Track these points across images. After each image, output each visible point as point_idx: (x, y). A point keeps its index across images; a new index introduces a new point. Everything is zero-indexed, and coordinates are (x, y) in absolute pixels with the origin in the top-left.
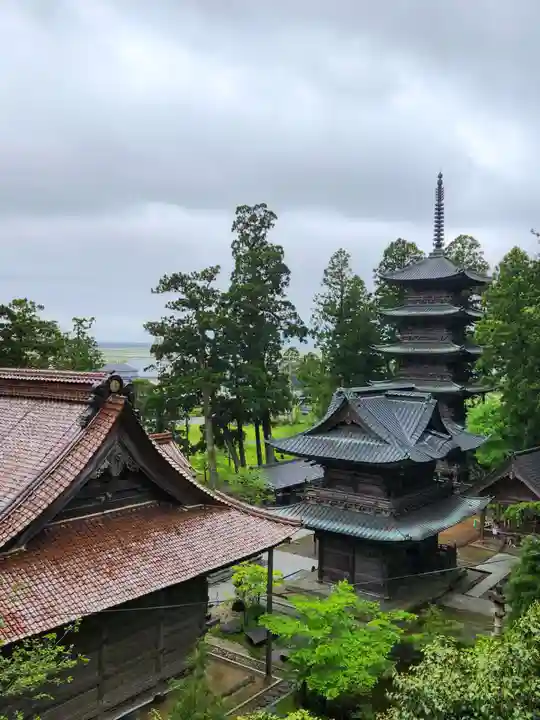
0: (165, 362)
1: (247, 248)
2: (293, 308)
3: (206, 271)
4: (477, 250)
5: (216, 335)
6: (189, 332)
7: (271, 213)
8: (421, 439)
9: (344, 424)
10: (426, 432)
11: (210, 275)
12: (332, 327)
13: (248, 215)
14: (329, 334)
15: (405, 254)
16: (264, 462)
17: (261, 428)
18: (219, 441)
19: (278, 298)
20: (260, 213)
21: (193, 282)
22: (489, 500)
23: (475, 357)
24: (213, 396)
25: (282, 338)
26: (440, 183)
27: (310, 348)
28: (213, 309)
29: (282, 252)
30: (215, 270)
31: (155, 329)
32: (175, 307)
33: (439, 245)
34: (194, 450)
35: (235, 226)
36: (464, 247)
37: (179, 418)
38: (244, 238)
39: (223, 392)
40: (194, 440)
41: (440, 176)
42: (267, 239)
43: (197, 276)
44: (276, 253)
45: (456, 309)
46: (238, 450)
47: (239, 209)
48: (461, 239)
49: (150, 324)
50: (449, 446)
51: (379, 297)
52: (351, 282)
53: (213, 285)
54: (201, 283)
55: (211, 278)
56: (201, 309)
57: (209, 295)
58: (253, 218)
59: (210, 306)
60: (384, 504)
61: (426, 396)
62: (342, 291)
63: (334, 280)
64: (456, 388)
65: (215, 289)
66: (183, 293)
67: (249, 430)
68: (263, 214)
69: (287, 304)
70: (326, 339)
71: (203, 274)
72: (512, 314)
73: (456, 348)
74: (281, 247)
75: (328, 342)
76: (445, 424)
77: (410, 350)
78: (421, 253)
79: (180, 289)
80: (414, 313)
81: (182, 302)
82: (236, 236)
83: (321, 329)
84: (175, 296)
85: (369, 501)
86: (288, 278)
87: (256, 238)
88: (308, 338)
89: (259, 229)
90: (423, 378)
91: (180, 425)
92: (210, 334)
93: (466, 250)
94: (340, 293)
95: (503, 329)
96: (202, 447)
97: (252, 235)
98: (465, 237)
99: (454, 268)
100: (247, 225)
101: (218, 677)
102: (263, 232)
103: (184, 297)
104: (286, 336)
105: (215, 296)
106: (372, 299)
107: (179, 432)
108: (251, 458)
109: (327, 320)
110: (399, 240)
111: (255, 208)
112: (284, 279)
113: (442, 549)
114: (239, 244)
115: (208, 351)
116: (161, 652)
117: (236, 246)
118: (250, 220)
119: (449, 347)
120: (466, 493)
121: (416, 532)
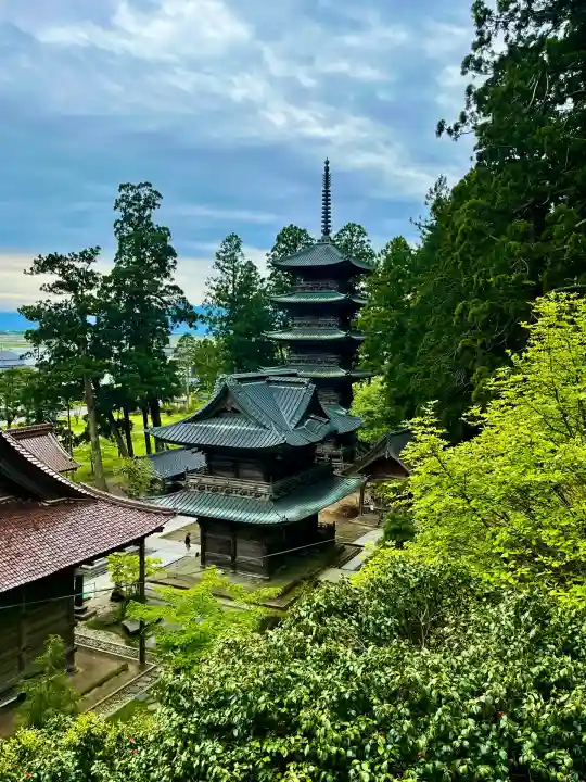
0: (43, 348)
1: (131, 229)
2: (182, 292)
3: (85, 252)
4: (365, 239)
5: (98, 320)
6: (68, 317)
7: (156, 193)
8: (300, 423)
9: (225, 410)
10: (305, 417)
11: (89, 257)
12: (225, 313)
13: (132, 194)
14: (222, 319)
15: (297, 240)
16: (154, 451)
17: (149, 416)
18: (105, 431)
19: (166, 282)
20: (144, 192)
21: (71, 263)
22: (366, 479)
23: (359, 342)
24: (96, 385)
25: (170, 323)
26: (327, 169)
27: (201, 334)
28: (94, 292)
29: (169, 234)
30: (95, 252)
31: (31, 313)
32: (51, 290)
33: (327, 232)
34: (77, 441)
35: (117, 205)
36: (352, 235)
37: (61, 408)
38: (127, 218)
39: (107, 380)
40: (78, 432)
41: (327, 163)
42: (152, 220)
43: (76, 256)
44: (162, 235)
45: (342, 296)
46: (125, 440)
47: (122, 187)
48: (350, 227)
49: (25, 308)
50: (326, 429)
51: (271, 282)
52: (243, 267)
53: (93, 267)
54: (80, 265)
55: (90, 260)
56: (80, 293)
57: (88, 278)
58: (137, 198)
59: (91, 289)
60: (263, 488)
61: (306, 381)
62: (234, 276)
63: (226, 265)
64: (342, 373)
65: (96, 271)
66: (60, 275)
67: (137, 420)
68: (148, 193)
69: (175, 288)
70: (218, 326)
71: (82, 255)
72: (393, 301)
73: (341, 335)
74: (167, 229)
75: (221, 328)
76: (324, 408)
77: (300, 336)
78: (312, 239)
79: (56, 270)
80: (302, 299)
81: (59, 285)
82: (119, 214)
83: (214, 313)
84: (52, 278)
85: (249, 486)
86: (175, 262)
87: (141, 218)
88: (198, 323)
89: (144, 208)
90: (311, 363)
91: (62, 416)
92: (91, 319)
93: (355, 238)
94: (231, 278)
95: (384, 315)
96: (86, 436)
97: (136, 214)
98: (354, 225)
99: (340, 255)
100: (130, 204)
101: (90, 667)
102: (147, 213)
103: (60, 279)
104: (175, 321)
105: (96, 279)
106: (265, 285)
107: (60, 423)
108: (139, 448)
109: (220, 305)
110: (291, 225)
111: (139, 187)
112: (170, 262)
113: (321, 528)
114: (122, 223)
115: (88, 336)
116: (24, 650)
117: (118, 226)
118: (134, 198)
119: (334, 333)
120: (346, 474)
121: (293, 514)
